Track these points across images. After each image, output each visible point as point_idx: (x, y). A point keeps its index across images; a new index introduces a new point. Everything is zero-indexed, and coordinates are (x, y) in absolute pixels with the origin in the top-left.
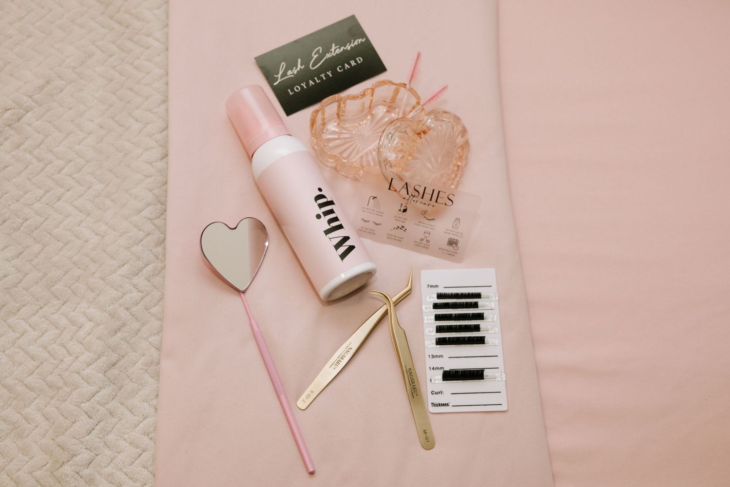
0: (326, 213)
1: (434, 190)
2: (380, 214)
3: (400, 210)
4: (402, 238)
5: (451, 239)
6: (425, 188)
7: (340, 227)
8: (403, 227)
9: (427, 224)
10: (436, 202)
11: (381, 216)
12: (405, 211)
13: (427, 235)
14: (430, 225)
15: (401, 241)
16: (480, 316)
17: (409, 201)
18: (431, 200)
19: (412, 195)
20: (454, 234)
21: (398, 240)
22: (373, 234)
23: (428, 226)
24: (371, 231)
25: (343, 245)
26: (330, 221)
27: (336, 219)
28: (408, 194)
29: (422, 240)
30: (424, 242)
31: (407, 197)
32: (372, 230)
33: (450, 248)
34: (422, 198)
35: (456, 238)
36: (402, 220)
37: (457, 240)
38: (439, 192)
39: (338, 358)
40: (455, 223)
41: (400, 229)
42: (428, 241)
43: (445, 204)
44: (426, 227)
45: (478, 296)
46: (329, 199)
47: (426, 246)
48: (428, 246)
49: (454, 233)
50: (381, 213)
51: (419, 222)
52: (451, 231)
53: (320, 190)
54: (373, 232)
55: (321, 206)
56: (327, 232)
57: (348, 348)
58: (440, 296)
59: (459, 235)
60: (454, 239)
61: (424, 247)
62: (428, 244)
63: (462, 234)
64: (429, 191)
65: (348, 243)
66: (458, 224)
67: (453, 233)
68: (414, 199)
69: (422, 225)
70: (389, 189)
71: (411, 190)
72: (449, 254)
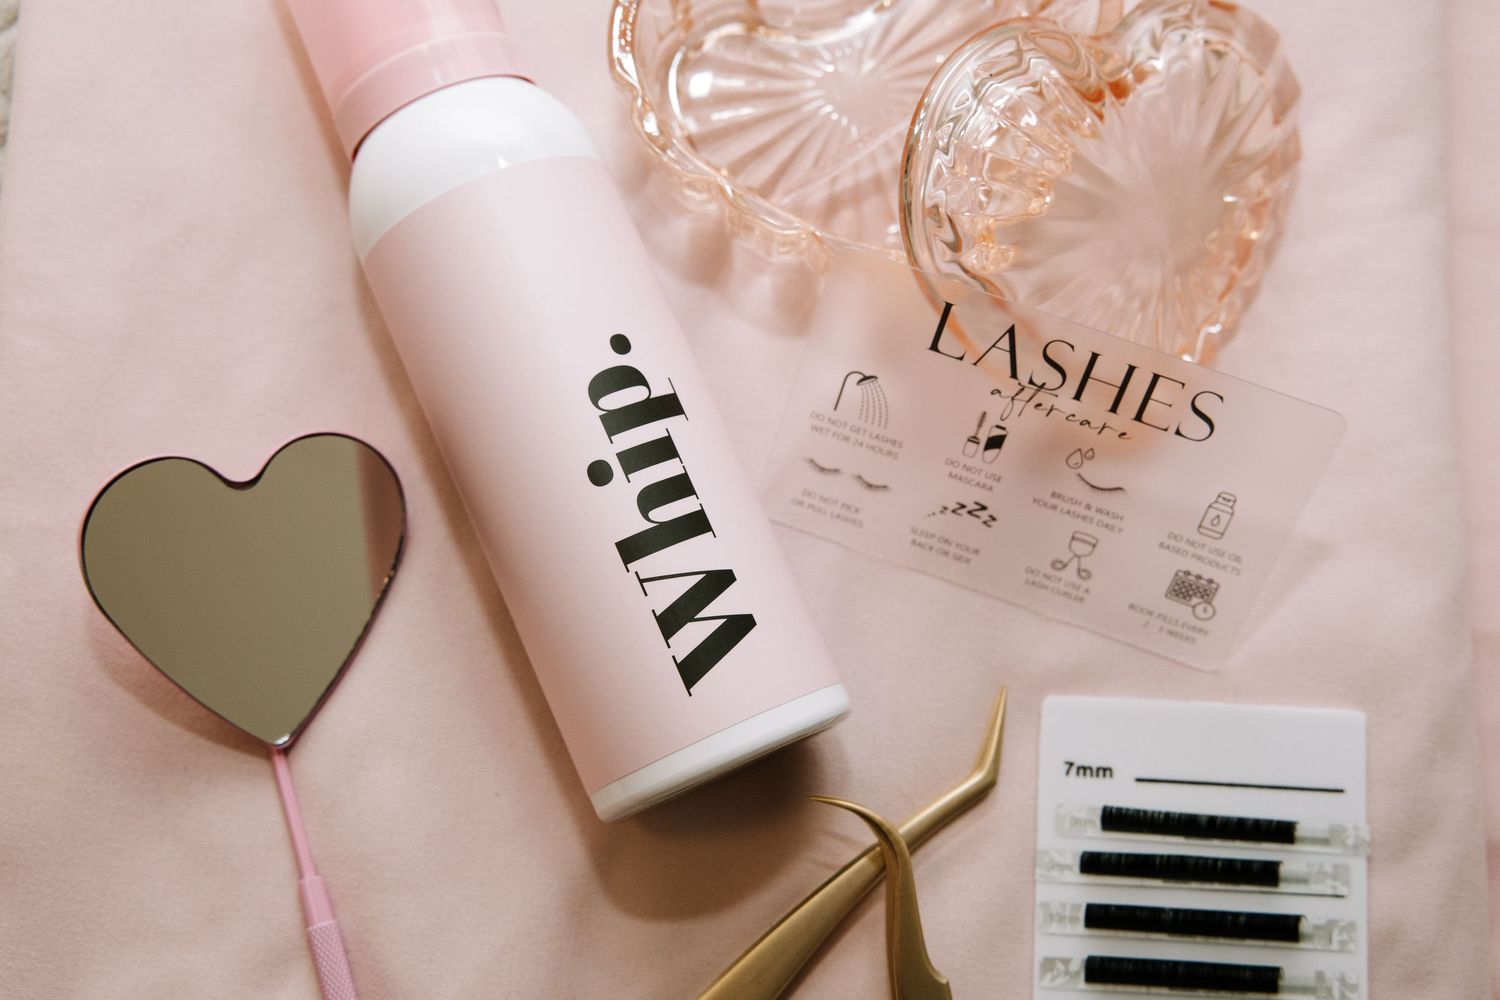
0: (634, 460)
1: (1132, 369)
2: (888, 447)
3: (974, 440)
4: (976, 552)
5: (1188, 573)
6: (1095, 356)
7: (697, 524)
8: (984, 508)
9: (1088, 507)
10: (1139, 417)
11: (889, 453)
12: (995, 443)
13: (1081, 548)
14: (1099, 511)
15: (968, 561)
16: (1285, 929)
17: (1018, 405)
18: (1114, 409)
19: (1031, 382)
20: (1200, 558)
21: (959, 558)
22: (854, 522)
23: (1092, 513)
24: (843, 512)
25: (700, 615)
26: (650, 499)
27: (681, 487)
28: (1014, 375)
29: (1059, 565)
30: (1069, 574)
31: (1010, 388)
32: (848, 508)
33: (1179, 610)
34: (1078, 397)
35: (1207, 572)
36: (982, 479)
37: (1211, 581)
38: (1156, 378)
40: (1213, 513)
41: (970, 512)
42: (1084, 574)
43: (1178, 433)
44: (1084, 518)
45: (1283, 832)
46: (659, 390)
47: (1074, 593)
48: (1081, 593)
49: (1204, 553)
50: (894, 443)
51: (1054, 495)
52: (1192, 544)
53: (621, 344)
54: (853, 516)
55: (616, 422)
56: (631, 549)
58: (1115, 819)
59: (1224, 561)
60: (1199, 577)
61: (1066, 594)
62: (1085, 584)
63: (1237, 559)
64: (1110, 370)
65: (726, 604)
66: (1225, 518)
67: (1199, 552)
68: (1041, 397)
69: (1067, 506)
70: (934, 347)
71: (1031, 364)
72: (1171, 633)
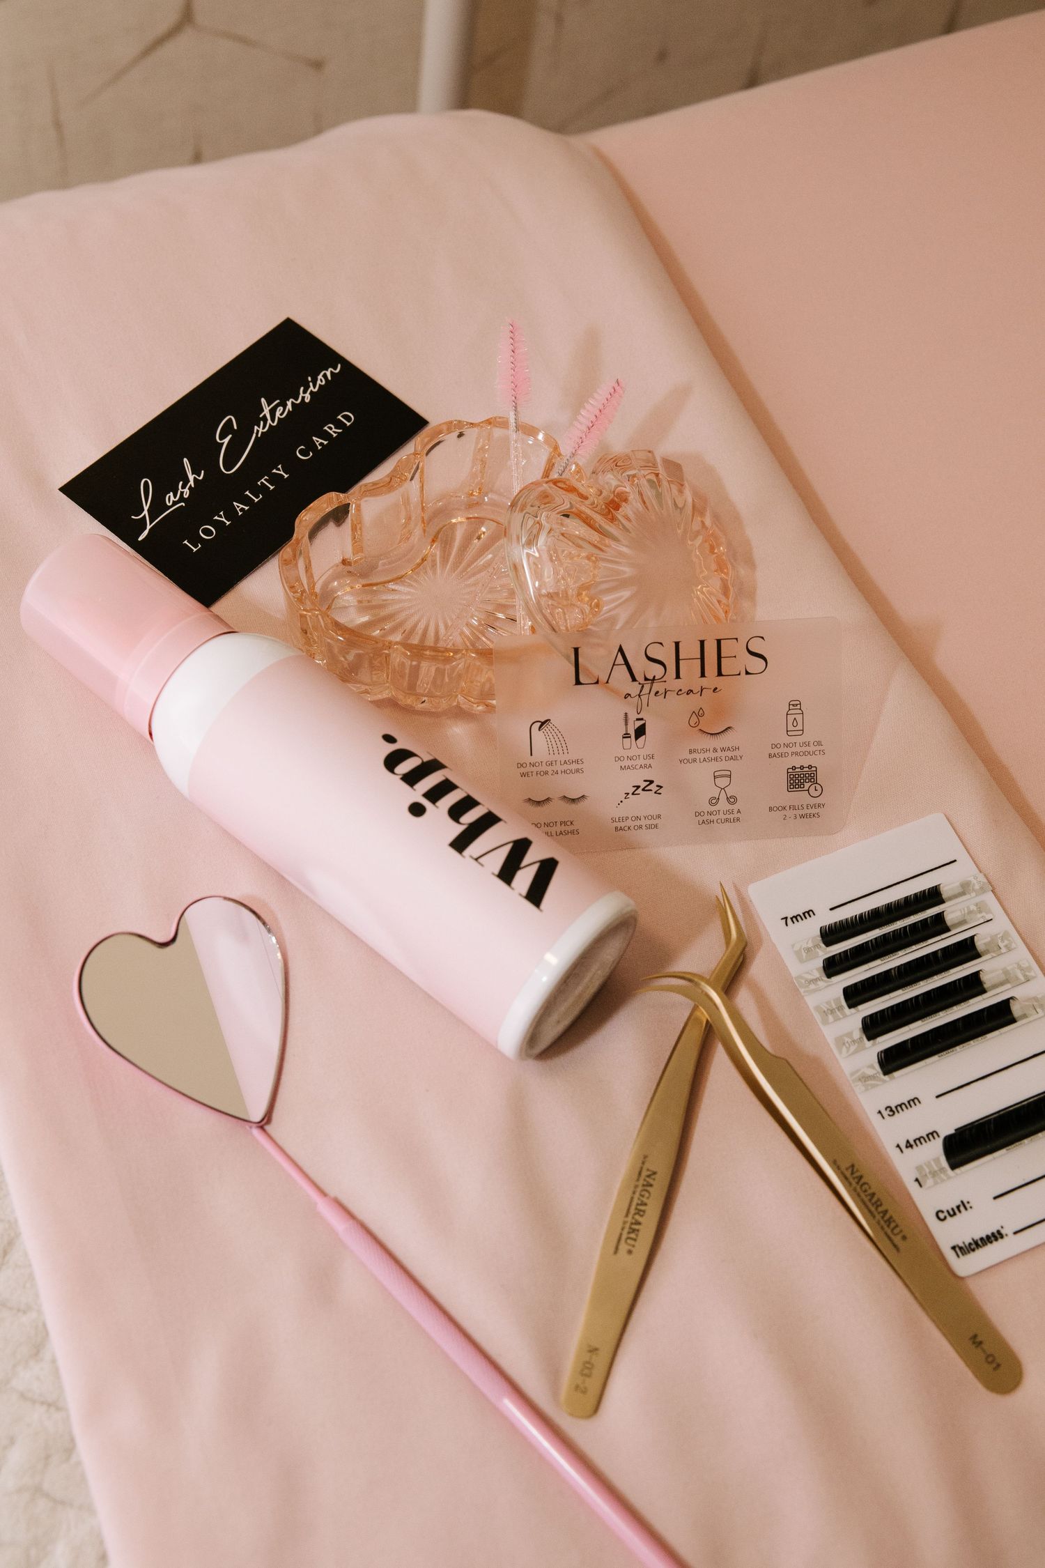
0: (435, 795)
1: (702, 643)
2: (574, 766)
3: (626, 736)
4: (659, 816)
5: (794, 768)
6: (677, 644)
7: (489, 820)
8: (651, 782)
9: (715, 750)
10: (720, 674)
11: (577, 771)
12: (640, 732)
13: (722, 782)
14: (723, 750)
15: (656, 826)
16: (966, 950)
17: (644, 698)
18: (703, 675)
19: (646, 679)
20: (797, 754)
21: (649, 827)
22: (572, 832)
23: (719, 754)
24: (563, 828)
25: (524, 863)
26: (456, 812)
27: (468, 803)
28: (634, 679)
29: (714, 801)
30: (723, 805)
31: (634, 689)
32: (565, 823)
33: (801, 797)
34: (678, 676)
35: (805, 761)
36: (642, 762)
37: (810, 767)
38: (719, 642)
39: (627, 1215)
40: (791, 718)
41: (643, 790)
42: (732, 800)
43: (747, 673)
44: (716, 759)
45: (933, 896)
46: (427, 758)
47: (731, 816)
48: (736, 815)
49: (798, 749)
50: (577, 762)
51: (691, 752)
52: (788, 746)
53: (389, 739)
54: (570, 828)
55: (411, 779)
56: (460, 844)
57: (645, 1173)
58: (831, 935)
59: (812, 748)
60: (802, 767)
61: (727, 820)
62: (735, 807)
63: (819, 743)
64: (690, 650)
65: (533, 856)
66: (799, 718)
67: (794, 749)
68: (656, 686)
69: (702, 756)
70: (578, 682)
71: (639, 664)
72: (802, 816)
